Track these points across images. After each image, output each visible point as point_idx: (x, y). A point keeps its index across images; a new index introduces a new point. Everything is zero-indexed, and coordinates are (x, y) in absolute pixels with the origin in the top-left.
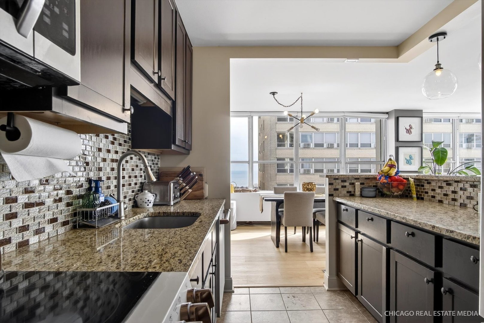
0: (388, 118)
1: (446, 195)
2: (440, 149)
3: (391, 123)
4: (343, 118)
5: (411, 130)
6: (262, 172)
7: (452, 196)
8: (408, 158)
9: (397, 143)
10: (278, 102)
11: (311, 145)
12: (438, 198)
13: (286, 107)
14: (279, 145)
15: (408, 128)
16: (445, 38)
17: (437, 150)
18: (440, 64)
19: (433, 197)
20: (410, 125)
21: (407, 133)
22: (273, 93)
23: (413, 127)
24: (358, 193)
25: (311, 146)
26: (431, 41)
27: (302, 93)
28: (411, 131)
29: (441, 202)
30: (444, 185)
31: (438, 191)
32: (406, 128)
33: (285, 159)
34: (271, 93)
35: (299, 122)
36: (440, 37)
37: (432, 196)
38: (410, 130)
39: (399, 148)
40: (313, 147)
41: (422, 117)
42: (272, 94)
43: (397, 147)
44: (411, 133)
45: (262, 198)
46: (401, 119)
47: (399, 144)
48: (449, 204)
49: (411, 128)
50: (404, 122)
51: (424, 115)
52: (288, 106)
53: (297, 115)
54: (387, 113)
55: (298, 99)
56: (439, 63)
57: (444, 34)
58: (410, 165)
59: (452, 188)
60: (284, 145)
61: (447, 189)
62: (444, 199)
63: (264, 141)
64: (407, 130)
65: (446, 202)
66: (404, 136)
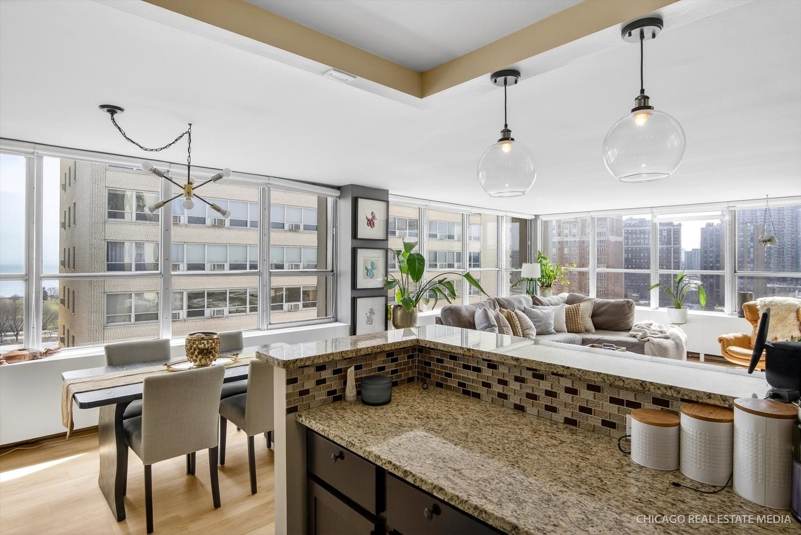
0: (340, 197)
1: (532, 397)
2: (416, 256)
3: (345, 206)
4: (266, 189)
5: (374, 220)
6: (69, 267)
7: (545, 400)
8: (369, 267)
9: (354, 240)
10: (124, 135)
11: (182, 218)
12: (514, 399)
13: (146, 150)
14: (112, 215)
15: (370, 217)
16: (516, 82)
17: (412, 258)
18: (509, 131)
19: (503, 396)
20: (372, 213)
21: (368, 226)
22: (112, 110)
23: (377, 216)
24: (351, 391)
25: (182, 221)
26: (495, 81)
27: (190, 125)
28: (373, 222)
29: (519, 408)
30: (528, 375)
31: (514, 385)
32: (367, 218)
33: (124, 243)
34: (103, 107)
35: (182, 191)
36: (511, 79)
37: (498, 393)
38: (372, 220)
39: (358, 249)
40: (186, 223)
41: (388, 202)
42: (105, 109)
43: (355, 248)
44: (374, 226)
45: (71, 396)
46: (361, 202)
47: (359, 243)
48: (538, 416)
49: (374, 217)
50: (366, 207)
51: (391, 199)
52: (152, 150)
53: (168, 169)
54: (339, 188)
55: (181, 137)
56: (508, 128)
57: (515, 73)
58: (372, 278)
59: (545, 385)
60: (122, 216)
61: (533, 385)
62: (527, 404)
63: (75, 203)
64: (368, 220)
65: (531, 410)
66: (364, 232)
